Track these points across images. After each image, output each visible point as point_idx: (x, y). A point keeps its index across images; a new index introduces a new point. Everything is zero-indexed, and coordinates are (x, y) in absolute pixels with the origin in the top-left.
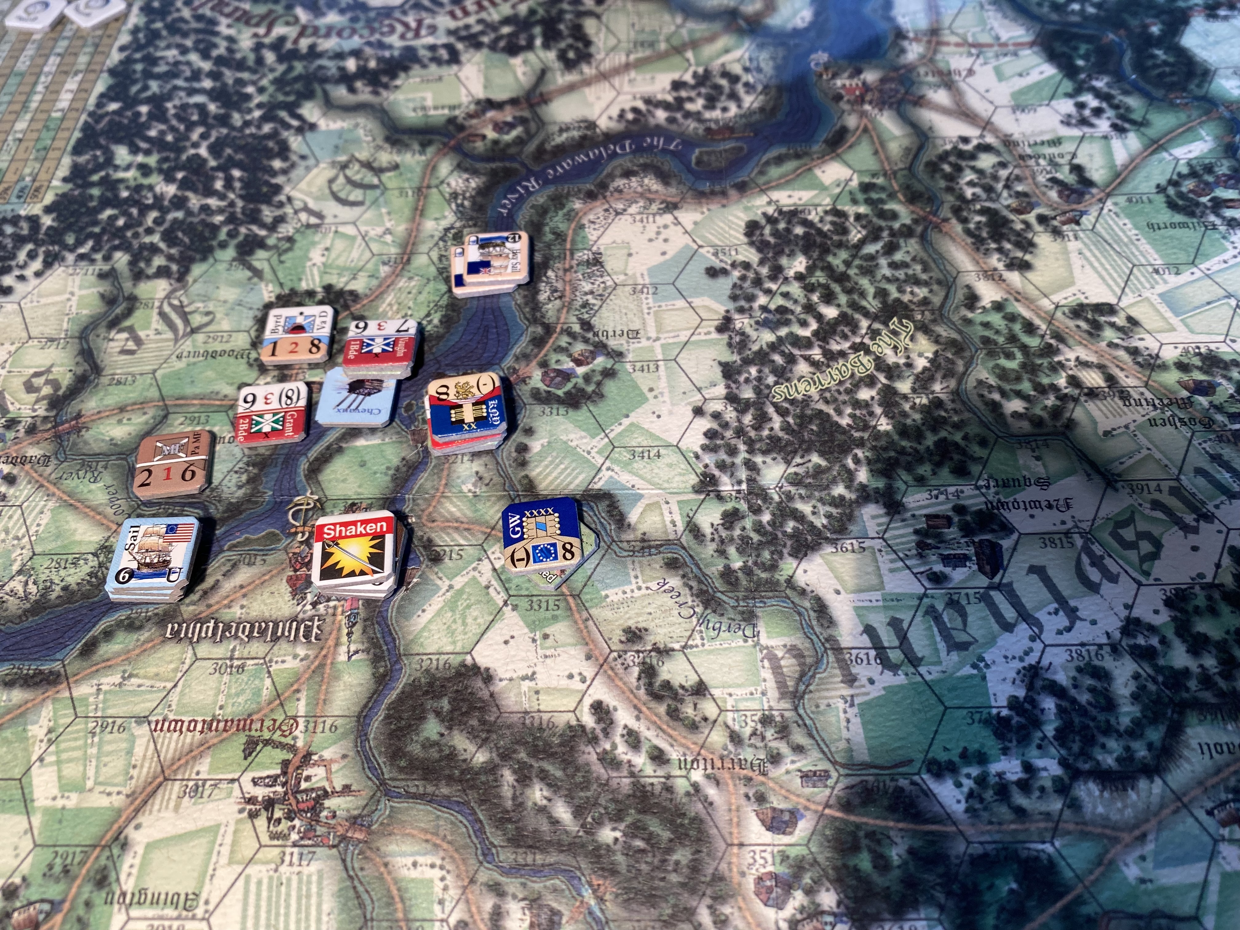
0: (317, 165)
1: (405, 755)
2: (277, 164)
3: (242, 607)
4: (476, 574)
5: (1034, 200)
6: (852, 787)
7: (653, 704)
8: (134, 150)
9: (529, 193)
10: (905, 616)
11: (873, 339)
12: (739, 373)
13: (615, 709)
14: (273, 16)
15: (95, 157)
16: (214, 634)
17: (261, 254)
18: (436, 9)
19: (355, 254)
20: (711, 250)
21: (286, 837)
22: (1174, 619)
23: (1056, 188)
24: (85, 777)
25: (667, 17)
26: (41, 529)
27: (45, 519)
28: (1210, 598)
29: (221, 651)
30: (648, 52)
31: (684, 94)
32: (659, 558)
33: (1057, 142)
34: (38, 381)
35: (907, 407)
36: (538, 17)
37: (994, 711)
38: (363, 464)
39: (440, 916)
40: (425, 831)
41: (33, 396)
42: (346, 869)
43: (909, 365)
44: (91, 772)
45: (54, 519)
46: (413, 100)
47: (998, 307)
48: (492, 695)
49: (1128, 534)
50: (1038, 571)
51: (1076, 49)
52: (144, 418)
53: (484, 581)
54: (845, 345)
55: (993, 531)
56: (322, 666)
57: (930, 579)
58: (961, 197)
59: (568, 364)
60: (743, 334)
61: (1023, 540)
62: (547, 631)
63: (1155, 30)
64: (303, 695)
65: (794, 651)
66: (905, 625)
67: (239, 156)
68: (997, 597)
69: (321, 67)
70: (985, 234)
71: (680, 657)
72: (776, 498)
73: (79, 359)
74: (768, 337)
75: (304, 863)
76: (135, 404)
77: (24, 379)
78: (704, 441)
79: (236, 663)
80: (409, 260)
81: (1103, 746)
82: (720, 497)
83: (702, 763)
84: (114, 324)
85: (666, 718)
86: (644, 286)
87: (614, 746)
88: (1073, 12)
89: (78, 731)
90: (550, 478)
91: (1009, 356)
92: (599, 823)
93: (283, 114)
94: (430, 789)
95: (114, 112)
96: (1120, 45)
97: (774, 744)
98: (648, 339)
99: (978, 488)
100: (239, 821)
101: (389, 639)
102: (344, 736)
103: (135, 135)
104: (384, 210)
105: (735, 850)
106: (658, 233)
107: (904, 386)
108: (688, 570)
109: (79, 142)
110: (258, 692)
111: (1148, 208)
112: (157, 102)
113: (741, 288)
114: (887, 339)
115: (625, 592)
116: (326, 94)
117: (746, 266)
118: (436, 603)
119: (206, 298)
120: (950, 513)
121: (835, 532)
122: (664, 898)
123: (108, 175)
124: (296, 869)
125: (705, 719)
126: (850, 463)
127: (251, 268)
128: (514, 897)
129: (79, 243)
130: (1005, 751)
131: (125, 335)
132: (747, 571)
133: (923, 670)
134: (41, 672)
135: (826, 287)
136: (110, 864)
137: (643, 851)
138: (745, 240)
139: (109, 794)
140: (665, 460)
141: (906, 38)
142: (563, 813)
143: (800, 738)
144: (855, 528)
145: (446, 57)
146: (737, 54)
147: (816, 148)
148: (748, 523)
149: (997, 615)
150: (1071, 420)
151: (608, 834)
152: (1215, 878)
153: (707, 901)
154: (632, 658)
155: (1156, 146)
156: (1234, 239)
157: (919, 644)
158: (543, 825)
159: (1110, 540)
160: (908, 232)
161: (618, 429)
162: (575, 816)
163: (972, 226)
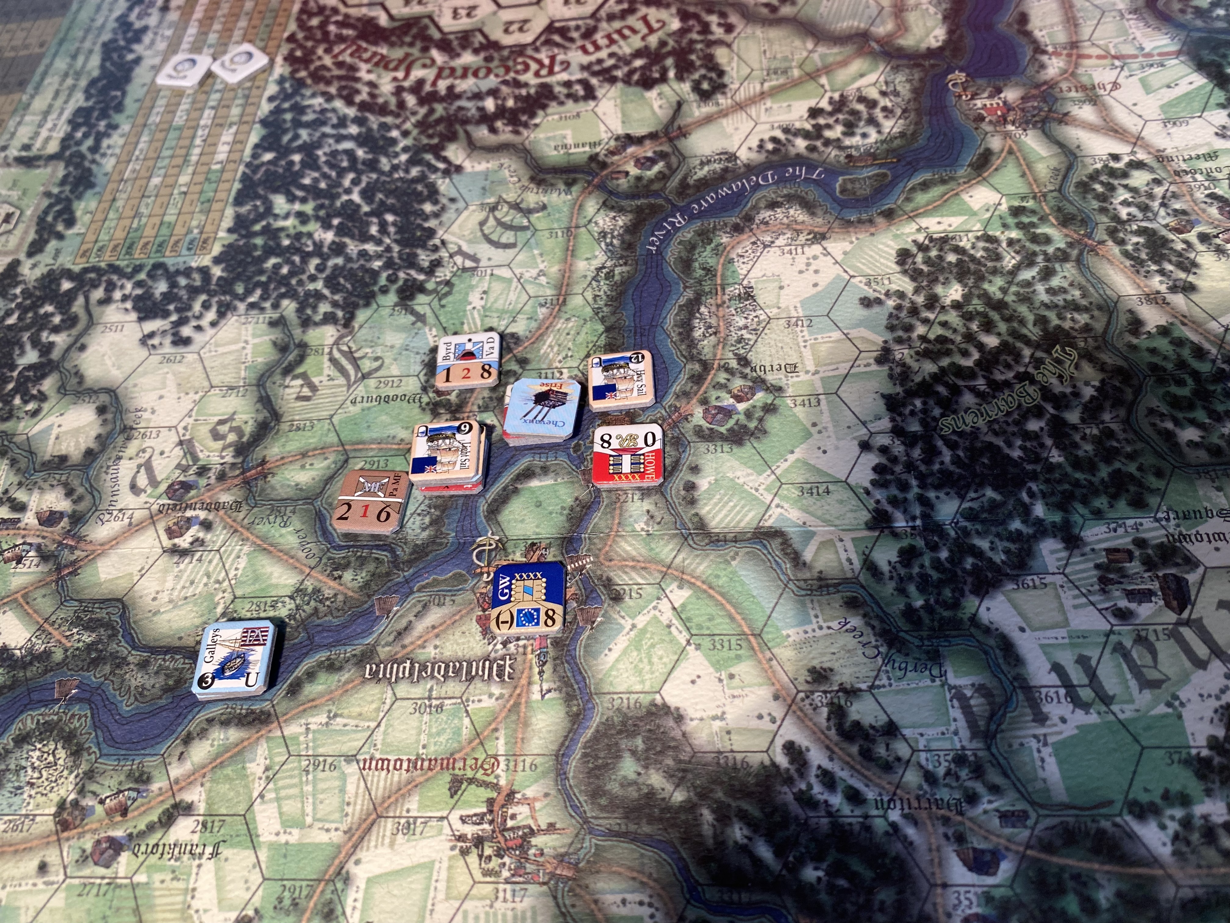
0: (466, 208)
1: (605, 793)
2: (428, 207)
3: (436, 647)
4: (657, 613)
5: (1193, 218)
6: (1053, 828)
7: (845, 745)
8: (291, 199)
10: (1093, 653)
11: (1037, 368)
12: (904, 405)
13: (808, 750)
14: (411, 59)
15: (255, 206)
16: (411, 674)
17: (421, 299)
18: (567, 44)
19: (512, 296)
20: (864, 280)
21: (497, 874)
23: (1216, 204)
24: (304, 814)
25: (798, 43)
26: (240, 572)
27: (242, 563)
29: (418, 691)
30: (782, 81)
31: (822, 121)
32: (837, 596)
33: (1212, 156)
34: (223, 429)
35: (1077, 438)
36: (669, 48)
37: (1194, 752)
38: (539, 505)
40: (631, 869)
41: (220, 444)
42: (558, 905)
43: (1076, 394)
44: (309, 809)
45: (251, 562)
46: (553, 138)
47: (1164, 331)
48: (684, 734)
51: (1226, 56)
52: (326, 463)
53: (665, 620)
54: (1010, 375)
55: (1177, 565)
56: (517, 705)
57: (1115, 615)
58: (1116, 218)
59: (728, 401)
60: (904, 365)
61: (1209, 574)
62: (733, 670)
64: (501, 734)
65: (982, 690)
66: (1093, 663)
67: (390, 201)
68: (1187, 633)
69: (461, 108)
70: (1144, 256)
71: (868, 697)
72: (953, 534)
73: (259, 406)
74: (930, 367)
75: (517, 899)
76: (315, 449)
77: (209, 427)
78: (872, 476)
79: (435, 702)
80: (564, 301)
82: (895, 535)
83: (898, 803)
84: (288, 371)
85: (859, 758)
86: (798, 318)
87: (810, 787)
88: (1218, 17)
89: (293, 769)
90: (721, 516)
91: (1180, 383)
92: (801, 862)
93: (429, 157)
94: (632, 827)
95: (269, 162)
97: (969, 784)
98: (807, 372)
99: (1157, 520)
100: (451, 858)
101: (579, 678)
102: (544, 774)
103: (289, 184)
104: (536, 252)
105: (939, 890)
106: (808, 264)
107: (1073, 417)
108: (868, 609)
109: (239, 192)
110: (457, 732)
112: (308, 149)
113: (898, 318)
114: (1051, 368)
115: (806, 632)
116: (468, 135)
117: (901, 295)
118: (621, 643)
119: (373, 344)
120: (1131, 547)
121: (1014, 567)
123: (269, 224)
124: (510, 905)
125: (899, 759)
126: (1024, 496)
127: (413, 312)
129: (249, 292)
130: (1208, 793)
131: (299, 382)
132: (927, 607)
133: (1115, 708)
134: (253, 712)
135: (985, 315)
136: (335, 897)
137: (847, 891)
138: (898, 268)
139: (328, 830)
140: (834, 497)
141: (1045, 52)
142: (764, 852)
143: (997, 779)
144: (1035, 564)
145: (581, 93)
146: (872, 78)
147: (961, 172)
148: (926, 561)
149: (1188, 651)
151: (810, 874)
154: (819, 698)
157: (1109, 680)
158: (746, 864)
160: (1063, 256)
161: (784, 465)
162: (776, 855)
163: (1130, 248)
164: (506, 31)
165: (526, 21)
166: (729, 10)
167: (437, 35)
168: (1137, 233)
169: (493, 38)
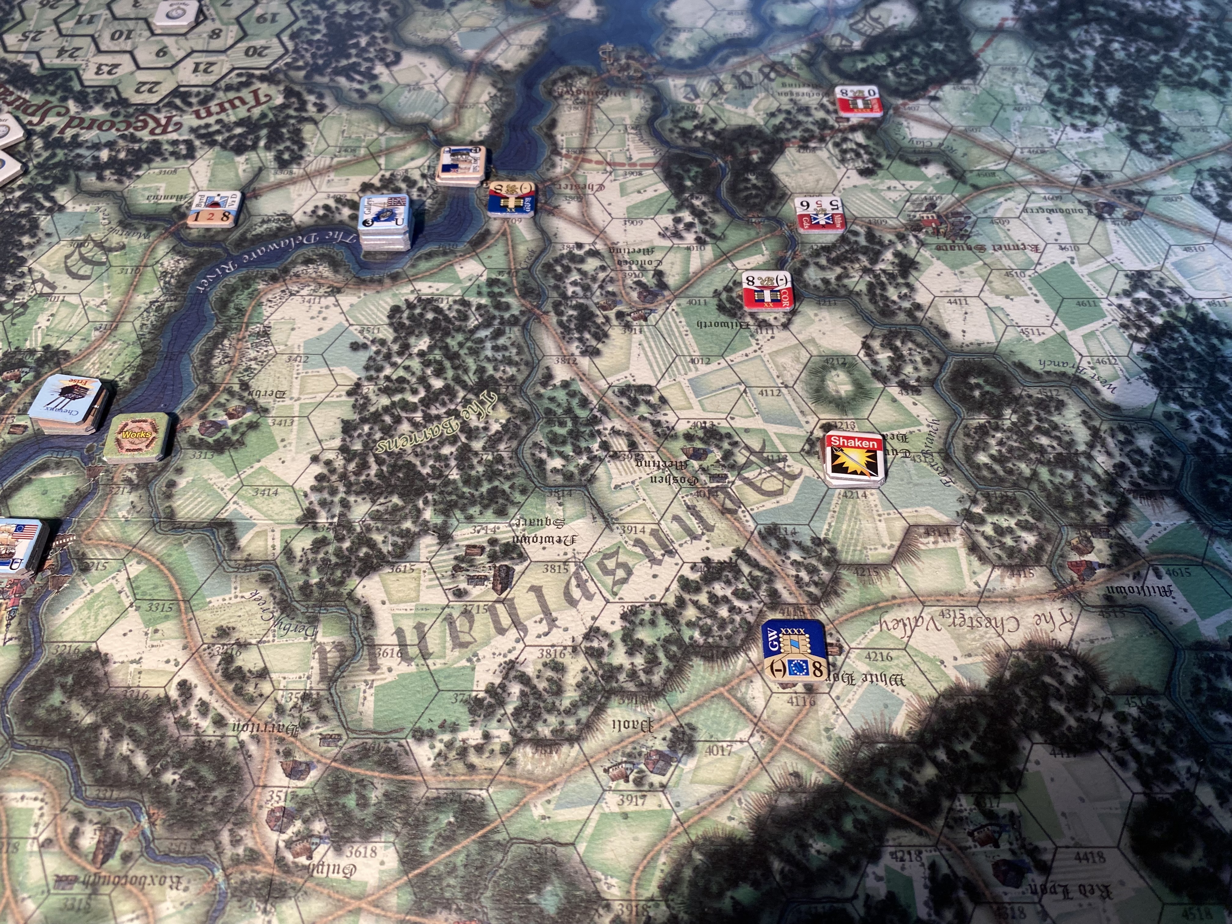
0: (58, 242)
1: (32, 717)
2: (26, 240)
4: (114, 582)
5: (618, 299)
6: (355, 747)
7: (225, 684)
9: (225, 274)
10: (428, 622)
11: (464, 406)
12: (355, 429)
13: (196, 686)
14: (49, 106)
18: (185, 108)
19: (74, 320)
20: (359, 328)
22: (624, 628)
23: (638, 289)
25: (372, 127)
28: (654, 613)
30: (349, 158)
32: (256, 574)
33: (651, 251)
35: (475, 461)
36: (267, 120)
37: (474, 694)
38: (45, 493)
39: (33, 835)
40: (35, 773)
43: (486, 429)
46: (149, 189)
47: (566, 385)
48: (106, 674)
49: (611, 564)
50: (536, 590)
51: (688, 171)
53: (118, 588)
54: (442, 411)
55: (512, 559)
57: (454, 594)
58: (563, 294)
59: (222, 417)
60: (366, 398)
61: (532, 566)
62: (158, 627)
63: (755, 157)
65: (340, 647)
66: (426, 629)
68: (501, 609)
69: (79, 156)
70: (572, 326)
71: (254, 649)
72: (358, 529)
74: (385, 401)
78: (314, 483)
80: (116, 327)
81: (545, 721)
82: (315, 528)
83: (250, 727)
85: (232, 694)
86: (299, 355)
87: (189, 713)
88: (695, 138)
90: (188, 509)
91: (562, 424)
92: (164, 768)
93: (39, 196)
94: (46, 743)
96: (724, 170)
97: (307, 715)
98: (291, 399)
99: (511, 525)
104: (105, 284)
105: (259, 790)
106: (320, 312)
107: (478, 445)
108: (276, 584)
111: (702, 309)
113: (375, 360)
114: (475, 407)
115: (224, 600)
116: (78, 180)
117: (383, 342)
118: (79, 602)
120: (485, 544)
121: (395, 557)
122: (199, 823)
125: (261, 695)
126: (420, 504)
128: (91, 821)
130: (473, 723)
132: (320, 584)
133: (430, 662)
135: (440, 363)
137: (192, 789)
138: (387, 321)
140: (279, 497)
141: (559, 154)
142: (140, 761)
143: (327, 711)
144: (411, 555)
145: (184, 152)
146: (419, 162)
147: (461, 247)
148: (331, 549)
149: (496, 622)
150: (593, 476)
151: (169, 777)
152: (595, 816)
153: (230, 826)
154: (217, 649)
155: (725, 257)
156: (759, 337)
157: (433, 642)
158: (124, 770)
159: (596, 568)
160: (514, 321)
161: (249, 471)
162: (148, 763)
163: (565, 318)
164: (137, 91)
165: (157, 83)
167: (77, 87)
168: (574, 308)
169: (124, 95)
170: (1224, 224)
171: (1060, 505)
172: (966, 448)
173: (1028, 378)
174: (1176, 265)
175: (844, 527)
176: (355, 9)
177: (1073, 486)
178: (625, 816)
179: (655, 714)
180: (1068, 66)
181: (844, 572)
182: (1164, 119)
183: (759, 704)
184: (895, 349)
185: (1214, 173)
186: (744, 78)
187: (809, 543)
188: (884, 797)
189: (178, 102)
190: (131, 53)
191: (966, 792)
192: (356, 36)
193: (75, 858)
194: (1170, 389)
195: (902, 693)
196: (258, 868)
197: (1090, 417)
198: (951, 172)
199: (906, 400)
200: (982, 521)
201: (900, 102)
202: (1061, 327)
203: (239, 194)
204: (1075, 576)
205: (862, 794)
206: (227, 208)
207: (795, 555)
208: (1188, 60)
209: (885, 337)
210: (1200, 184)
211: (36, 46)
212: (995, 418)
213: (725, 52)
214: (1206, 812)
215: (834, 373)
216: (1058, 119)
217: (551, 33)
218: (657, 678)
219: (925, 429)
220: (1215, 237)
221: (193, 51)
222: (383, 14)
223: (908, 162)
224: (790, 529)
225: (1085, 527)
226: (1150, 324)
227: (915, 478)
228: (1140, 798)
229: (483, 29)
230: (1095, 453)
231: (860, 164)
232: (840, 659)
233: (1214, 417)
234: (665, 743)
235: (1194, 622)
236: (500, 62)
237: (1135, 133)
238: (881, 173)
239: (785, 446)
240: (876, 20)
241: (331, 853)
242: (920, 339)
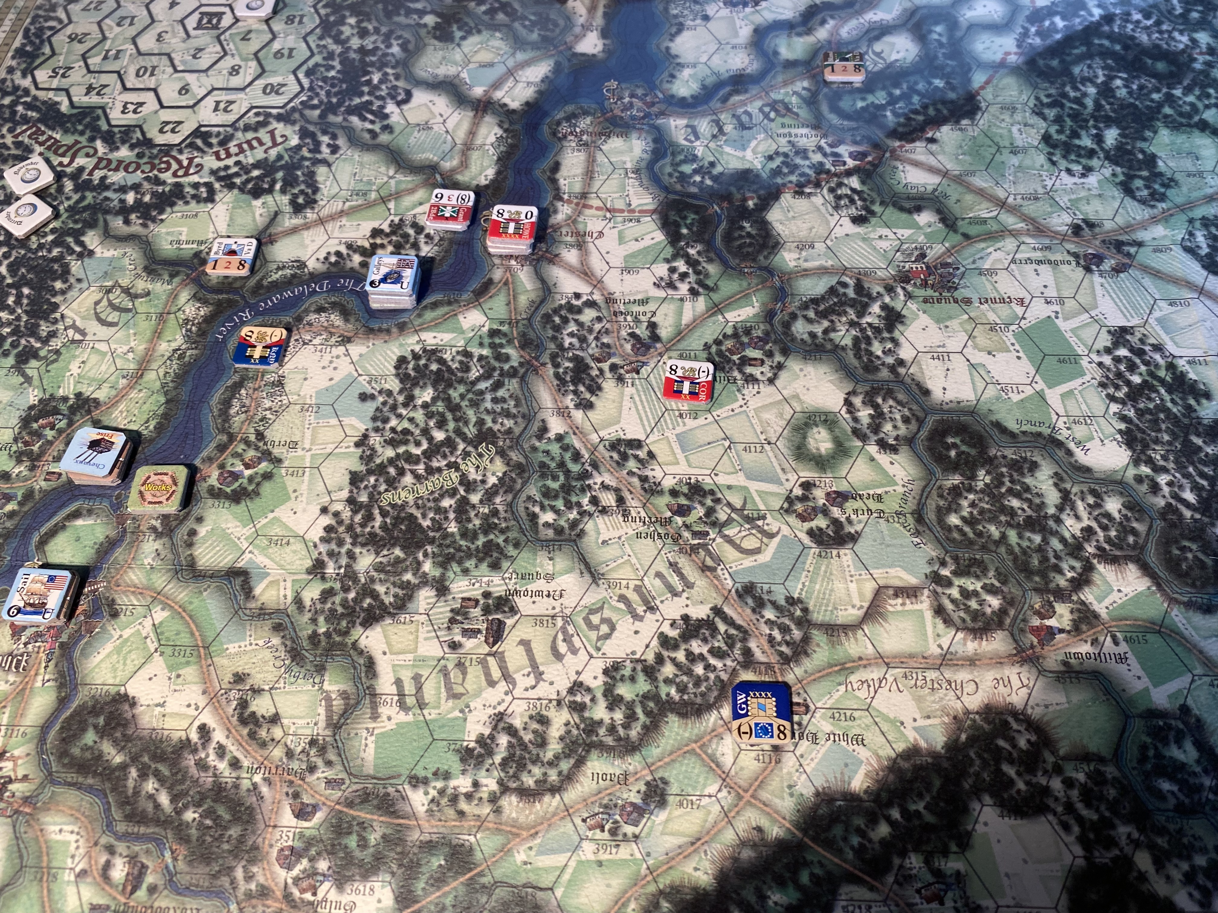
0: (88, 288)
1: (68, 755)
2: (58, 285)
4: (140, 627)
5: (612, 351)
6: (357, 791)
7: (240, 728)
9: (243, 323)
10: (425, 673)
11: (464, 459)
12: (362, 481)
13: (214, 730)
14: (78, 146)
17: (34, 363)
18: (206, 149)
19: (103, 368)
20: (368, 378)
22: (605, 683)
23: (632, 342)
25: (383, 169)
28: (634, 669)
30: (360, 202)
31: (378, 241)
32: (269, 622)
33: (645, 301)
35: (472, 514)
36: (283, 162)
37: (465, 744)
38: (78, 539)
39: (70, 865)
40: (71, 808)
42: (15, 832)
43: (483, 482)
46: (172, 233)
47: (559, 438)
48: (133, 716)
49: (596, 619)
50: (525, 644)
51: (685, 218)
53: (144, 633)
54: (443, 463)
55: (504, 612)
56: (23, 689)
57: (449, 646)
58: (560, 345)
59: (239, 467)
60: (373, 449)
61: (522, 619)
62: (180, 672)
63: (751, 203)
64: (7, 711)
65: (344, 695)
66: (423, 679)
67: (30, 276)
68: (492, 662)
69: (107, 199)
70: (568, 378)
71: (267, 694)
72: (363, 580)
74: (390, 453)
78: (322, 533)
80: (142, 375)
81: (530, 772)
82: (323, 578)
83: (263, 770)
85: (247, 738)
86: (310, 405)
87: (207, 756)
88: (693, 183)
90: (208, 557)
91: (555, 478)
92: (186, 807)
93: (70, 240)
94: (80, 779)
96: (719, 216)
97: (313, 759)
98: (303, 449)
99: (503, 579)
102: (30, 740)
104: (132, 331)
105: (270, 829)
106: (331, 362)
107: (475, 498)
108: (287, 632)
113: (381, 411)
114: (474, 460)
115: (240, 647)
116: (106, 224)
117: (389, 393)
118: (109, 647)
120: (480, 597)
121: (396, 608)
122: (216, 860)
125: (273, 740)
126: (420, 556)
127: (24, 375)
128: (121, 855)
130: (464, 772)
132: (327, 634)
133: (426, 711)
135: (442, 415)
137: (210, 828)
138: (394, 371)
140: (291, 548)
141: (561, 199)
142: (164, 799)
143: (332, 756)
144: (410, 606)
145: (205, 195)
147: (465, 296)
148: (337, 599)
149: (488, 674)
150: (582, 531)
151: (190, 815)
152: (572, 864)
153: (243, 863)
154: (234, 694)
155: (716, 309)
156: (745, 391)
157: (429, 692)
158: (150, 807)
159: (582, 622)
160: (513, 373)
161: (264, 521)
162: (171, 801)
163: (561, 370)
164: (161, 131)
165: (180, 123)
166: (339, 133)
167: (105, 127)
168: (570, 360)
169: (149, 136)
170: (1211, 277)
171: (1026, 570)
172: (939, 509)
173: (1004, 438)
174: (1159, 320)
175: (817, 587)
176: (369, 43)
177: (1040, 549)
178: (600, 864)
179: (631, 768)
180: (1068, 104)
181: (815, 632)
182: (1160, 163)
183: (727, 761)
184: (876, 407)
185: (1206, 222)
186: (745, 118)
187: (783, 602)
188: (839, 852)
189: (199, 142)
190: (155, 90)
191: (915, 850)
192: (368, 73)
193: (107, 888)
194: (1143, 452)
195: (863, 753)
196: (269, 902)
197: (1061, 479)
198: (943, 220)
199: (884, 459)
200: (949, 584)
201: (897, 144)
202: (1040, 385)
203: (254, 242)
204: (1035, 641)
205: (820, 850)
206: (244, 257)
207: (769, 614)
208: (1191, 99)
209: (867, 393)
210: (1191, 234)
211: (65, 83)
212: (969, 478)
213: (728, 89)
214: (1142, 877)
215: (815, 430)
216: (1054, 163)
217: (557, 69)
218: (634, 733)
219: (900, 489)
220: (1201, 291)
221: (214, 89)
222: (395, 49)
223: (902, 209)
224: (766, 587)
225: (1048, 591)
226: (1128, 383)
227: (887, 538)
228: (1080, 862)
229: (491, 65)
230: (1064, 516)
231: (853, 211)
232: (806, 718)
233: (1184, 481)
234: (639, 796)
235: (1147, 689)
236: (506, 100)
237: (1130, 177)
238: (873, 220)
239: (765, 504)
240: (878, 55)
241: (333, 891)
242: (901, 396)
